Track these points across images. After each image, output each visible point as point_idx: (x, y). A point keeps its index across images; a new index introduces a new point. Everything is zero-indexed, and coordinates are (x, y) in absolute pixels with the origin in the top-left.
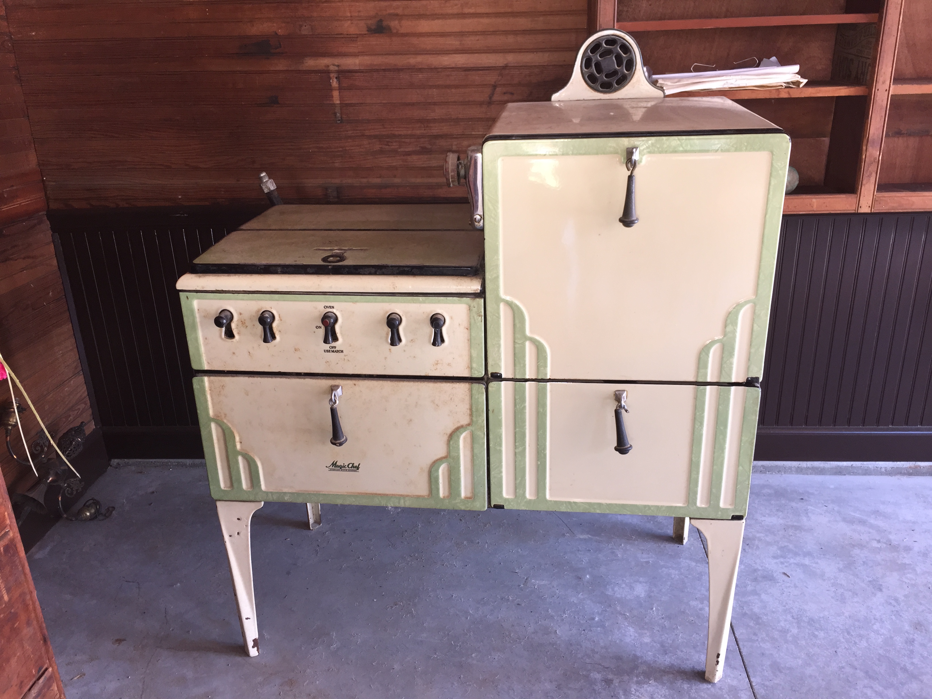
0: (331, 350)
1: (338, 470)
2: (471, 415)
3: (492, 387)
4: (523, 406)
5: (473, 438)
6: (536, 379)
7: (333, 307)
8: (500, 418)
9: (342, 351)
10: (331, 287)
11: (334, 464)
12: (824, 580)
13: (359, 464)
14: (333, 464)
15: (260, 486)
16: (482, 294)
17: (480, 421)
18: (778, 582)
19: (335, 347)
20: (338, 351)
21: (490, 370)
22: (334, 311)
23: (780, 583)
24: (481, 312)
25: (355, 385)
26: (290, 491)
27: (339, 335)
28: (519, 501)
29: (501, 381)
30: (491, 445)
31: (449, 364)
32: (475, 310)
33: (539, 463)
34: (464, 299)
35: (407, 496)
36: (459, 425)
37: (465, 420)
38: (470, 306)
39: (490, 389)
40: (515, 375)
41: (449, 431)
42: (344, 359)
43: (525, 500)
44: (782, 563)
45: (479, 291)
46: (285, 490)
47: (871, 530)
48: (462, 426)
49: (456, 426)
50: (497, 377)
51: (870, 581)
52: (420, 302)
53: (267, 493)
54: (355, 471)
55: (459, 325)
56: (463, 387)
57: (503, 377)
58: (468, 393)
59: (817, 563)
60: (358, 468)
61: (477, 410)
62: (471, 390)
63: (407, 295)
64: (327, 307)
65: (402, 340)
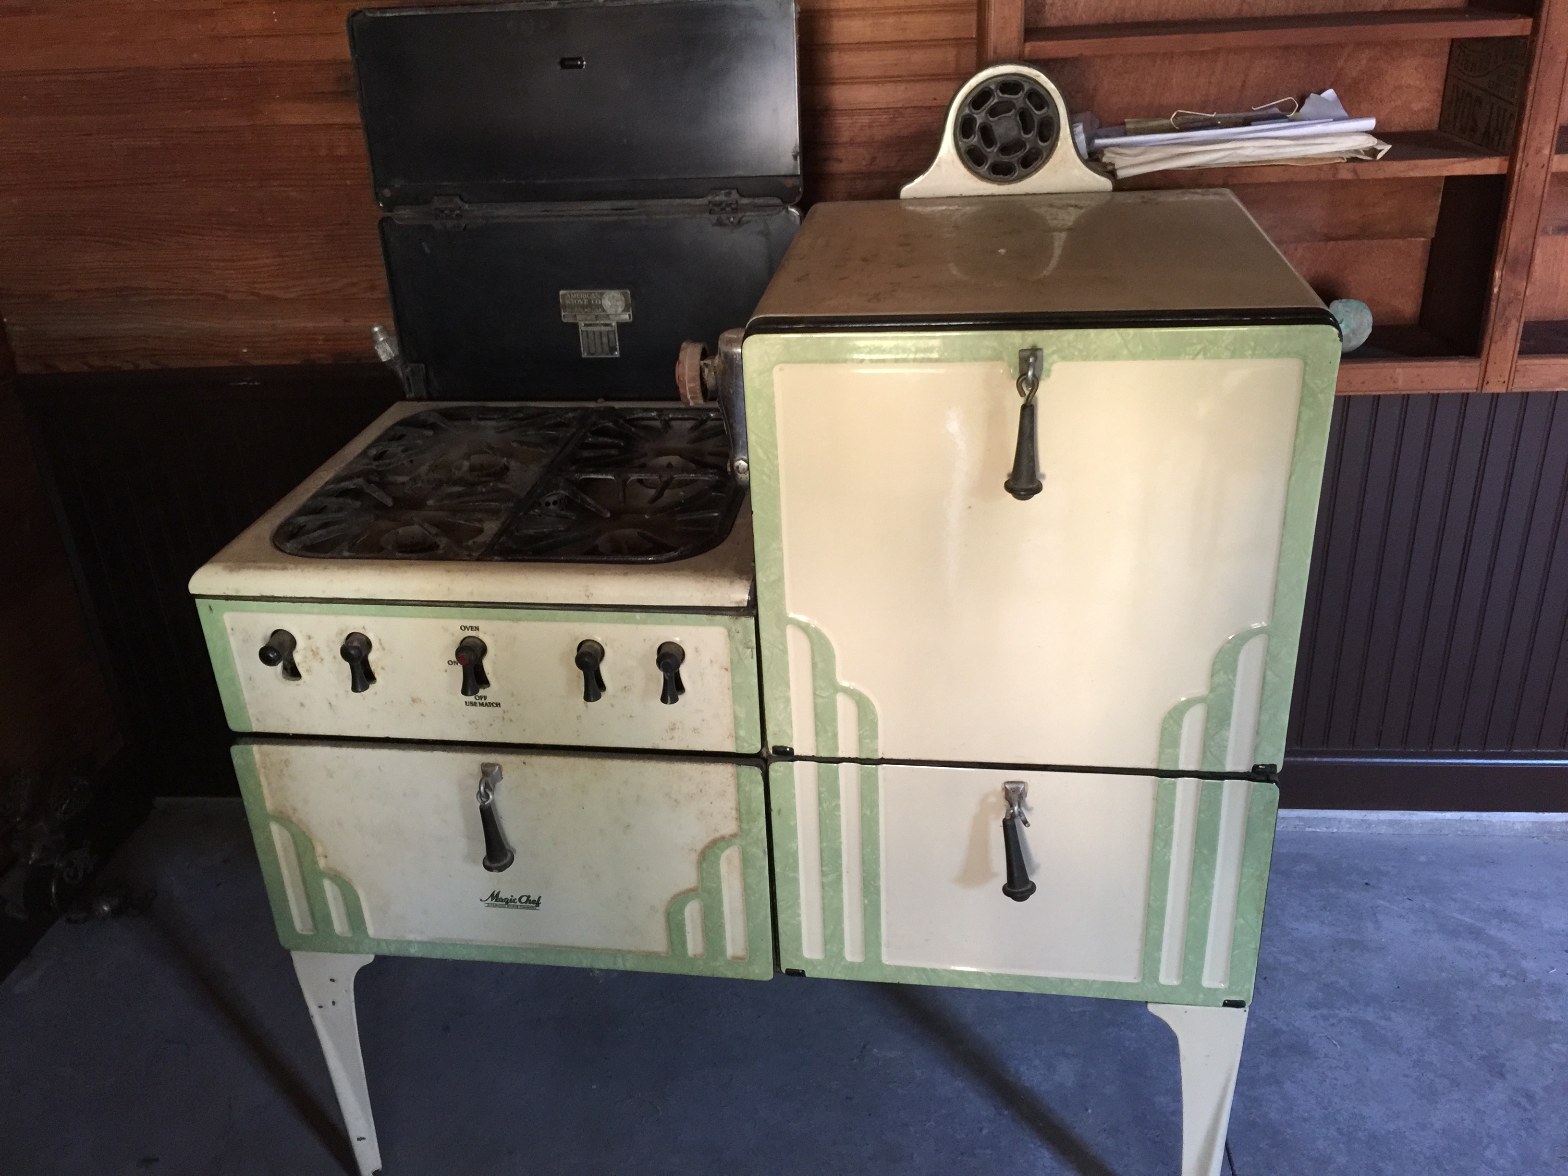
0: (478, 701)
1: (503, 906)
2: (739, 819)
3: (776, 771)
4: (833, 804)
5: (746, 860)
6: (857, 758)
7: (477, 628)
8: (792, 823)
9: (498, 705)
10: (471, 593)
11: (495, 896)
12: (1399, 1054)
13: (540, 898)
14: (492, 895)
15: (365, 930)
16: (751, 608)
17: (755, 830)
18: (1316, 1058)
19: (485, 698)
20: (490, 705)
21: (772, 741)
22: (481, 636)
23: (1319, 1058)
24: (751, 641)
25: (524, 763)
26: (419, 939)
27: (489, 677)
28: (832, 965)
29: (792, 761)
30: (777, 869)
31: (695, 730)
32: (740, 636)
33: (866, 902)
34: (718, 618)
35: (630, 952)
36: (717, 835)
37: (729, 827)
38: (729, 631)
39: (772, 774)
40: (818, 751)
41: (700, 846)
42: (503, 718)
43: (843, 963)
44: (1326, 1018)
45: (745, 604)
46: (411, 937)
47: (1491, 952)
48: (723, 838)
49: (711, 838)
50: (786, 754)
51: (1484, 1058)
52: (638, 622)
53: (379, 941)
54: (532, 908)
55: (711, 662)
56: (723, 772)
57: (796, 753)
58: (732, 782)
59: (1389, 1019)
60: (537, 903)
61: (749, 812)
62: (738, 776)
63: (611, 609)
64: (466, 628)
65: (607, 687)
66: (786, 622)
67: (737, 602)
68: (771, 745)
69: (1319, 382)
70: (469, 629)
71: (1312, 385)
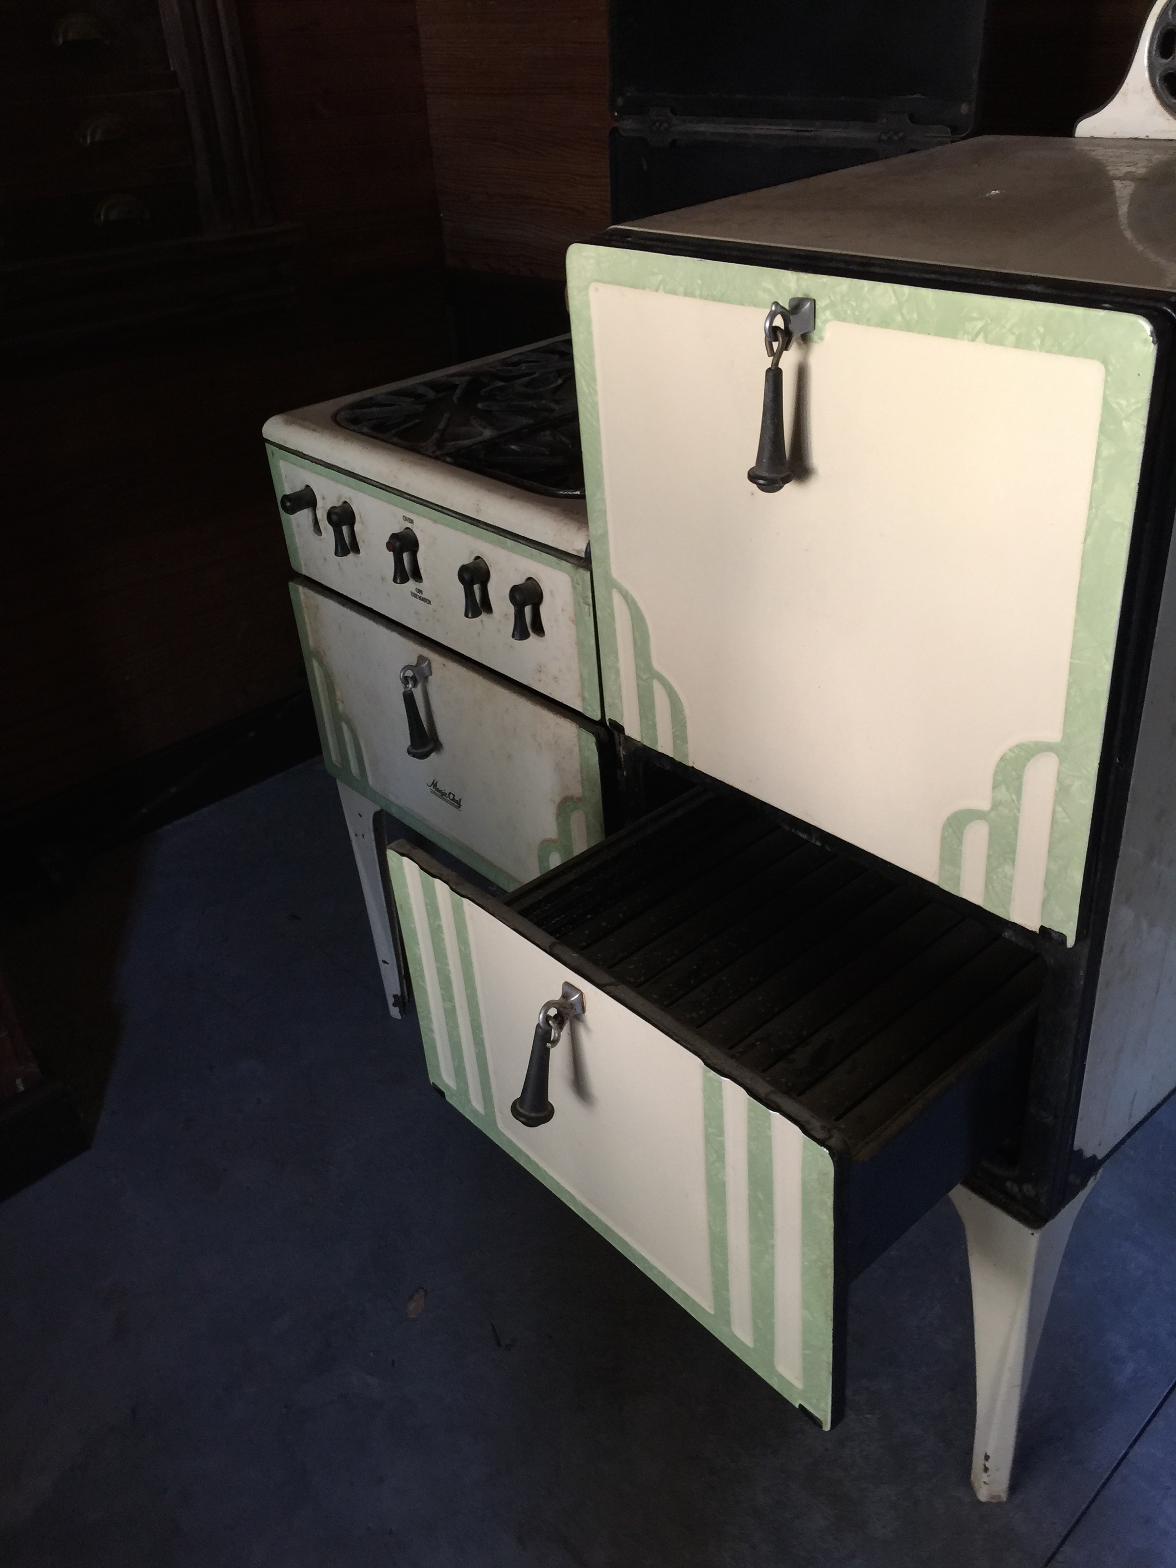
2: (583, 783)
5: (588, 827)
6: (673, 758)
7: (412, 522)
15: (368, 780)
16: (587, 562)
17: (594, 800)
19: (423, 592)
21: (608, 713)
22: (415, 530)
24: (588, 597)
25: (444, 665)
27: (423, 572)
31: (555, 676)
32: (580, 590)
34: (565, 564)
36: (569, 793)
37: (576, 789)
38: (572, 581)
41: (558, 799)
42: (434, 616)
48: (572, 799)
49: (565, 794)
50: (618, 730)
52: (509, 549)
53: (378, 796)
55: (563, 610)
56: (568, 729)
57: (626, 733)
58: (575, 742)
61: (589, 779)
62: (578, 738)
63: (492, 530)
64: (406, 519)
65: (493, 610)
66: (612, 584)
67: (577, 551)
68: (608, 716)
69: (1123, 402)
70: (407, 521)
71: (1115, 406)
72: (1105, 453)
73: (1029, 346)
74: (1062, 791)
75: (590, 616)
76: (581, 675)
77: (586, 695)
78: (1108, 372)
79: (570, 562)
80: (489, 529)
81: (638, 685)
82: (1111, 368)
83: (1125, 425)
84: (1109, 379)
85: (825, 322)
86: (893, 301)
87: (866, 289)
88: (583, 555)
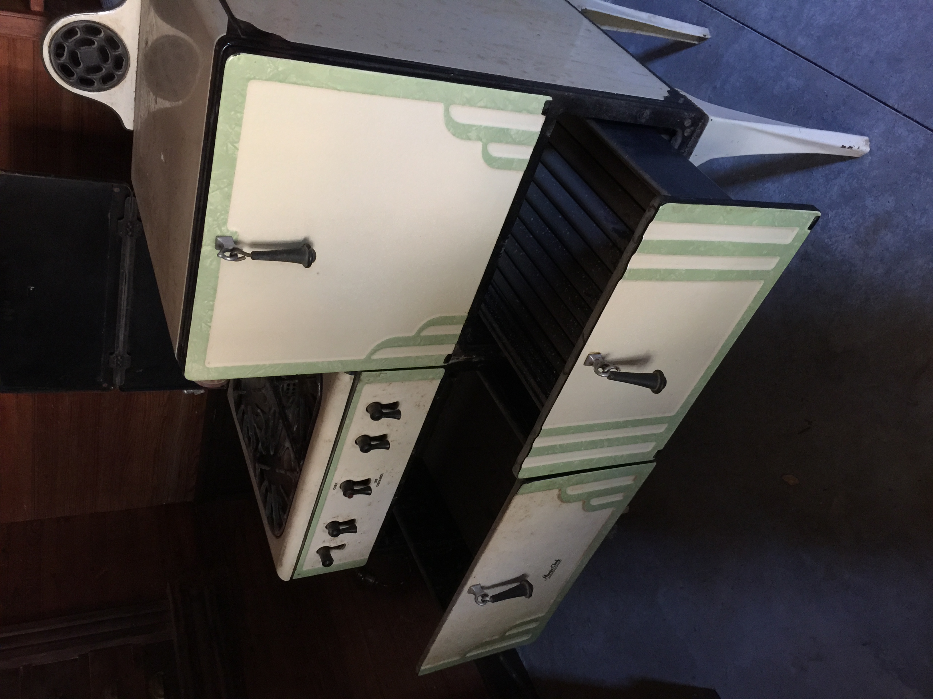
0: (377, 483)
7: (336, 484)
16: (357, 374)
19: (376, 479)
20: (381, 478)
22: (341, 482)
24: (377, 374)
27: (365, 478)
31: (423, 396)
32: (372, 379)
34: (358, 388)
38: (367, 383)
42: (390, 472)
55: (384, 390)
63: (340, 432)
64: (335, 488)
65: (385, 433)
66: (368, 359)
67: (351, 380)
68: (442, 364)
69: (269, 70)
70: (336, 487)
71: (271, 74)
72: (294, 80)
73: (241, 119)
74: (469, 103)
75: (386, 373)
76: (420, 380)
77: (431, 377)
78: (254, 78)
79: (357, 385)
80: (339, 435)
81: (424, 345)
82: (252, 76)
83: (280, 69)
84: (257, 77)
85: (228, 230)
86: (218, 192)
87: (211, 207)
88: (353, 376)
